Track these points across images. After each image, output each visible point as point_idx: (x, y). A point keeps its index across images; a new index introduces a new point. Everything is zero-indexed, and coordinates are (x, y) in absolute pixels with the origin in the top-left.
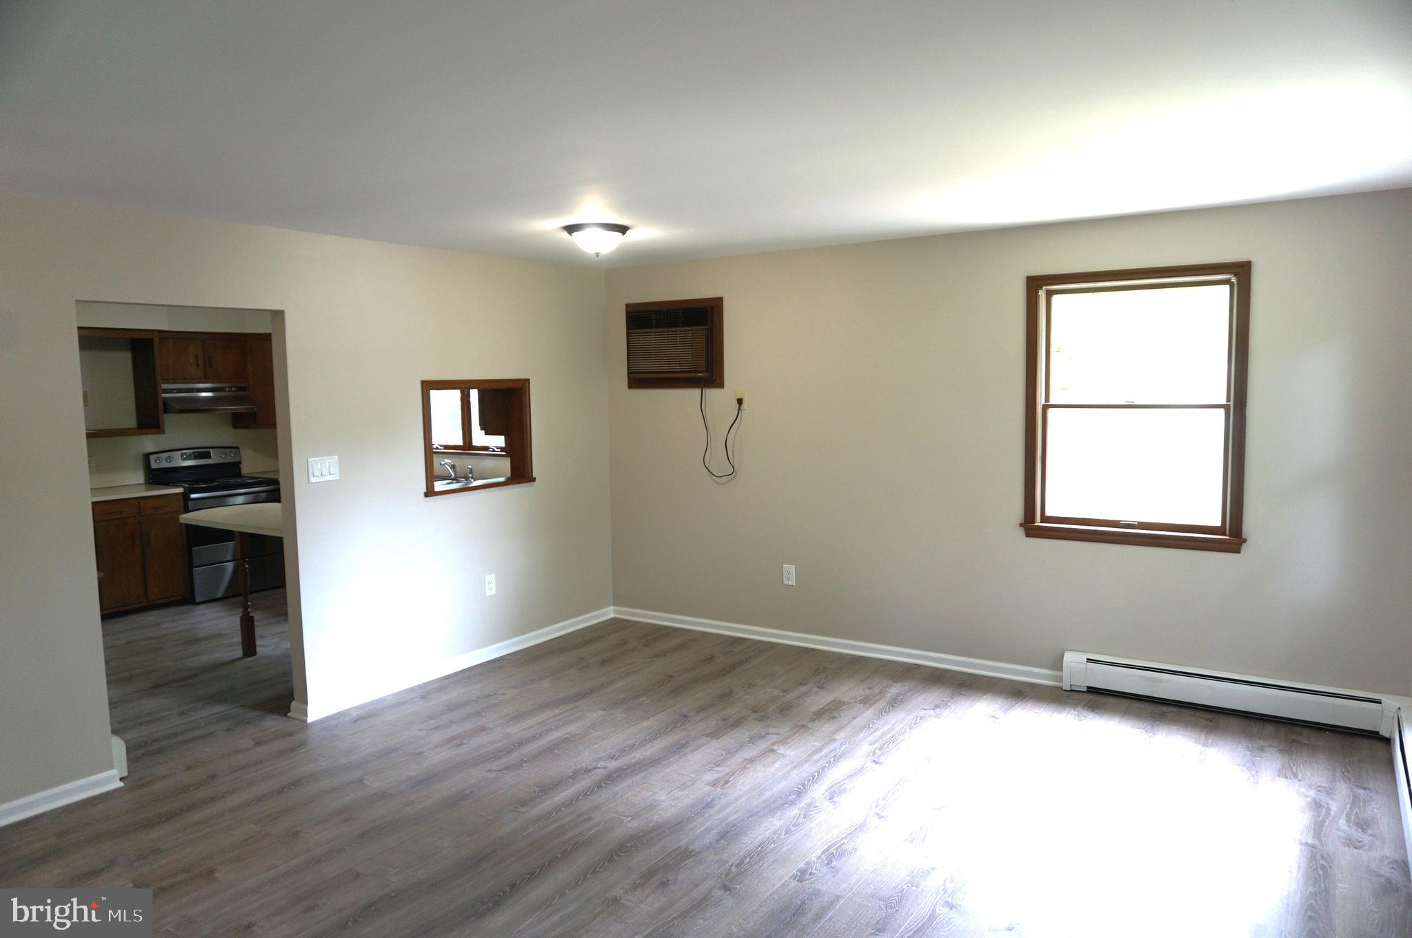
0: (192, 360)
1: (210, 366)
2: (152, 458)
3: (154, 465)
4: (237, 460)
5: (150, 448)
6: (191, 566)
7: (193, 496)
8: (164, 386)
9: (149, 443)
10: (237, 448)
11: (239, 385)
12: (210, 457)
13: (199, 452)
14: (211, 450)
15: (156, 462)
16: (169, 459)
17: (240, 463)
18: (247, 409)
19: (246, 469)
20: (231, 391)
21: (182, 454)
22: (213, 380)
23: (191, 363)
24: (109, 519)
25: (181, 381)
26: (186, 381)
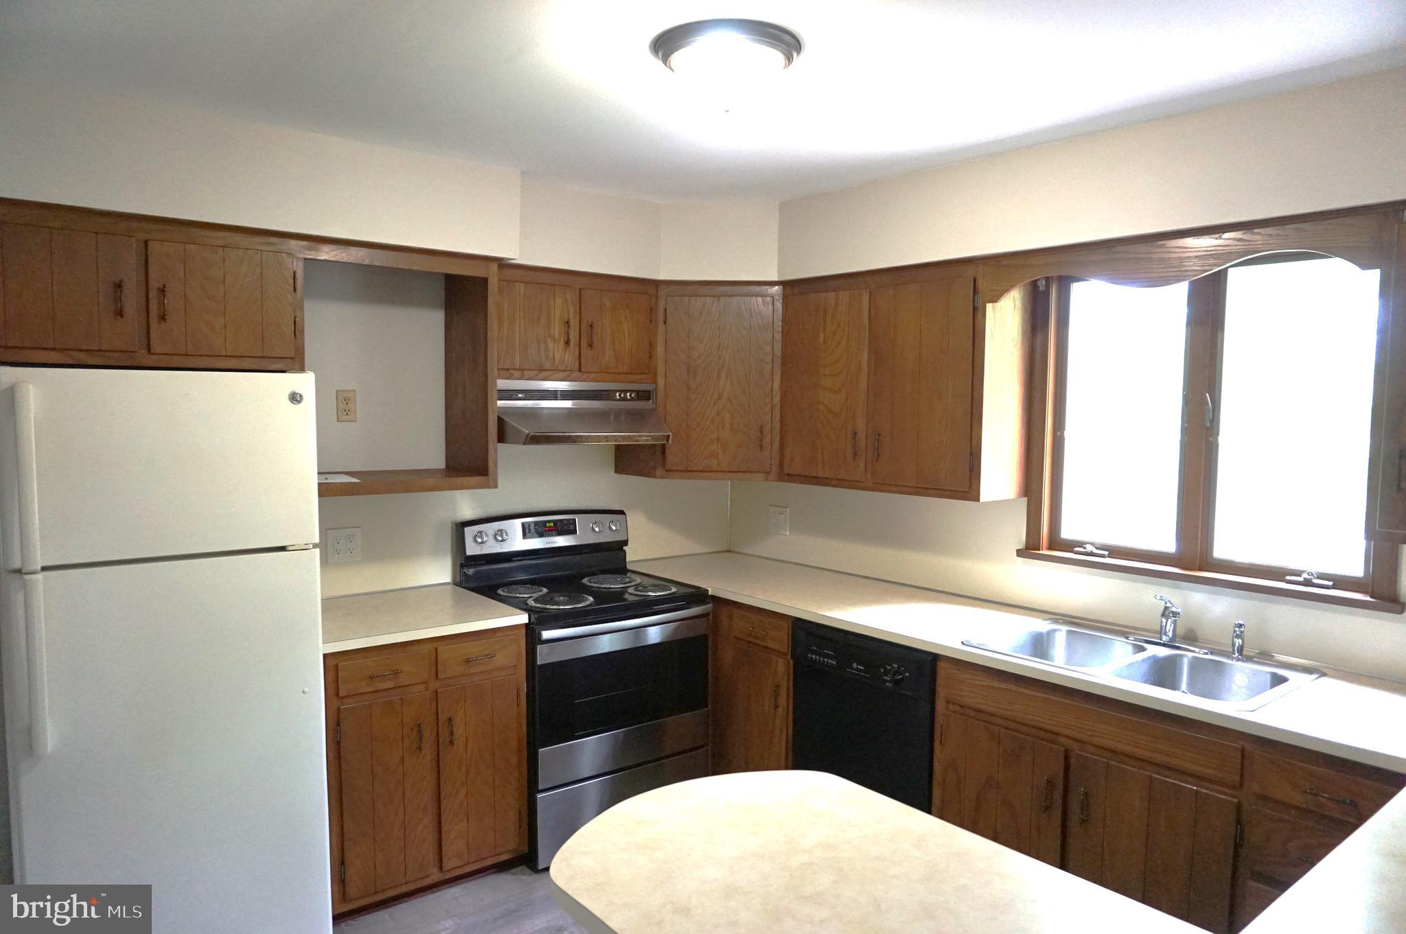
0: (557, 329)
1: (590, 345)
2: (469, 532)
3: (472, 549)
4: (619, 537)
5: (467, 513)
6: (532, 787)
7: (547, 634)
8: (502, 384)
9: (466, 504)
10: (622, 512)
11: (637, 387)
12: (574, 532)
13: (555, 522)
14: (577, 518)
15: (476, 541)
16: (500, 536)
17: (626, 543)
18: (653, 438)
19: (632, 554)
20: (624, 399)
21: (523, 525)
22: (593, 376)
23: (556, 336)
24: (371, 689)
25: (534, 373)
26: (544, 374)
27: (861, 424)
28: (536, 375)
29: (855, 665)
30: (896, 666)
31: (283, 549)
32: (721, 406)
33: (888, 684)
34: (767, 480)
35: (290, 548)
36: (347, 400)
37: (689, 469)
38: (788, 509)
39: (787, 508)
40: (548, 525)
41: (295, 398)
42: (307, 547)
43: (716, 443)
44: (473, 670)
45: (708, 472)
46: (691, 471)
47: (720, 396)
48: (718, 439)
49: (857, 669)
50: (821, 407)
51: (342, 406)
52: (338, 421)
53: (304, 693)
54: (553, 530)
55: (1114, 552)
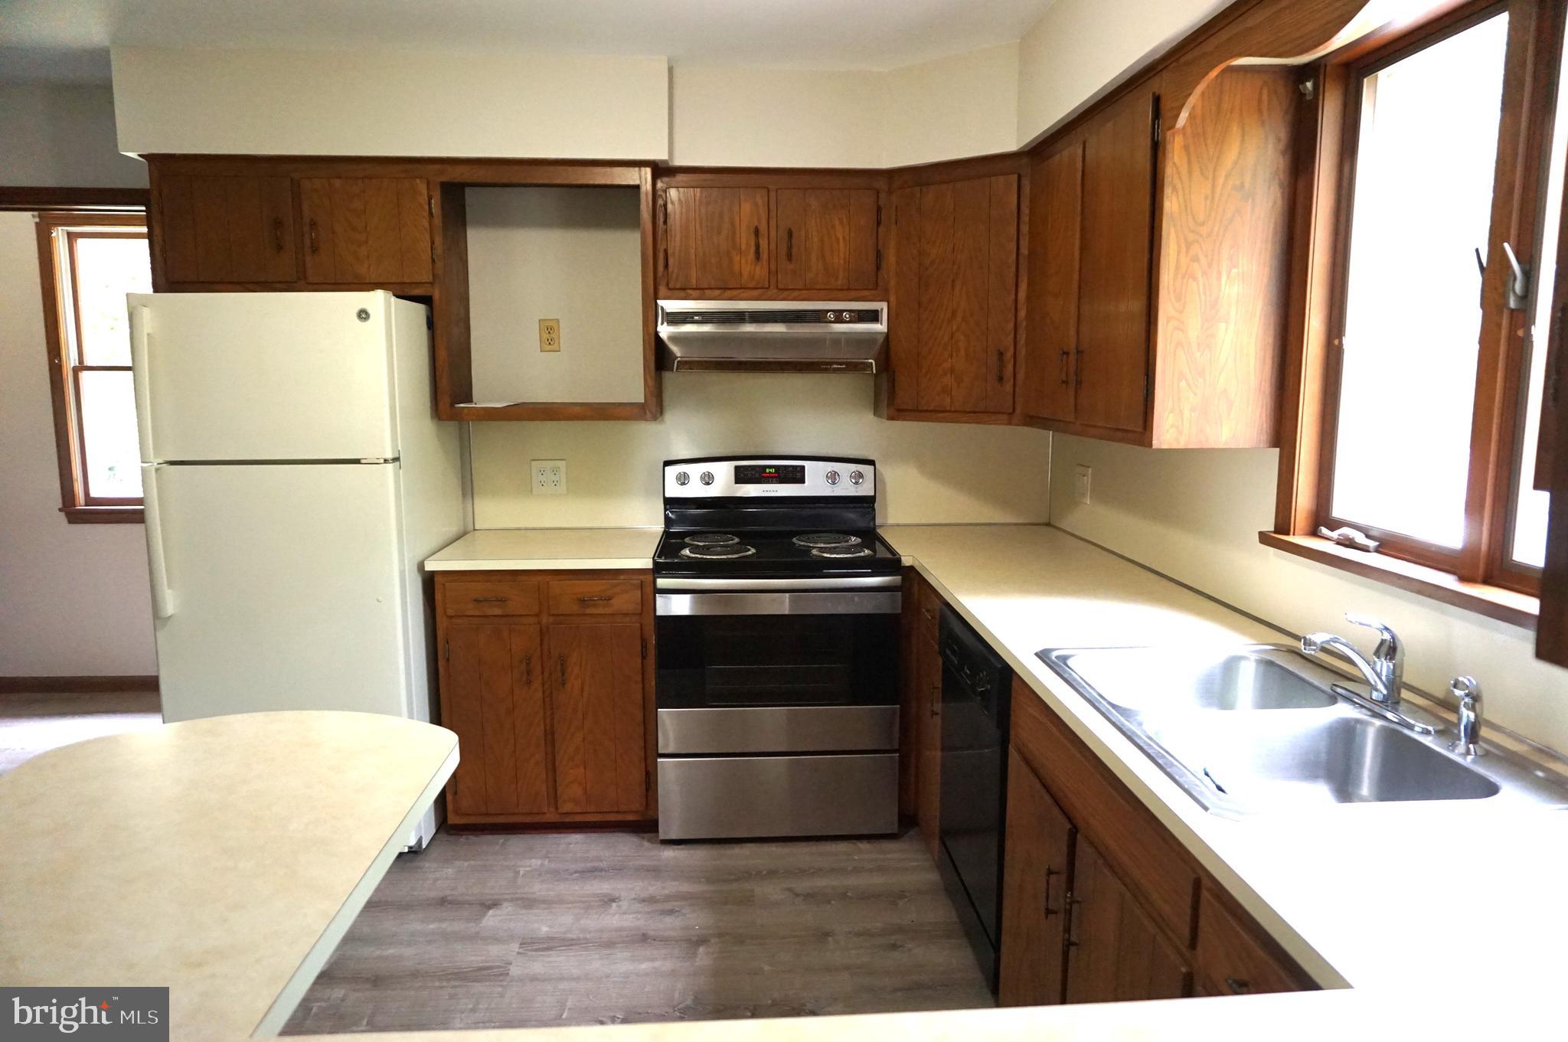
0: (743, 240)
1: (790, 256)
2: (672, 471)
3: (672, 490)
4: (862, 492)
6: (652, 751)
7: (663, 583)
8: (671, 305)
10: (870, 462)
11: (861, 305)
12: (802, 482)
13: (778, 467)
14: (807, 465)
15: (678, 483)
16: (707, 478)
17: (874, 498)
20: (840, 321)
21: (737, 468)
22: (796, 293)
23: (743, 247)
24: (477, 613)
25: (717, 292)
26: (728, 293)
28: (719, 295)
29: (965, 668)
30: (985, 673)
31: (357, 461)
32: (955, 328)
35: (363, 461)
36: (549, 330)
37: (920, 408)
38: (1090, 470)
39: (1089, 467)
40: (768, 470)
41: (363, 315)
42: (377, 461)
43: (949, 375)
44: (588, 611)
45: (940, 412)
46: (927, 411)
47: (954, 313)
48: (952, 370)
49: (966, 673)
51: (546, 336)
52: (541, 351)
53: (378, 601)
54: (775, 477)
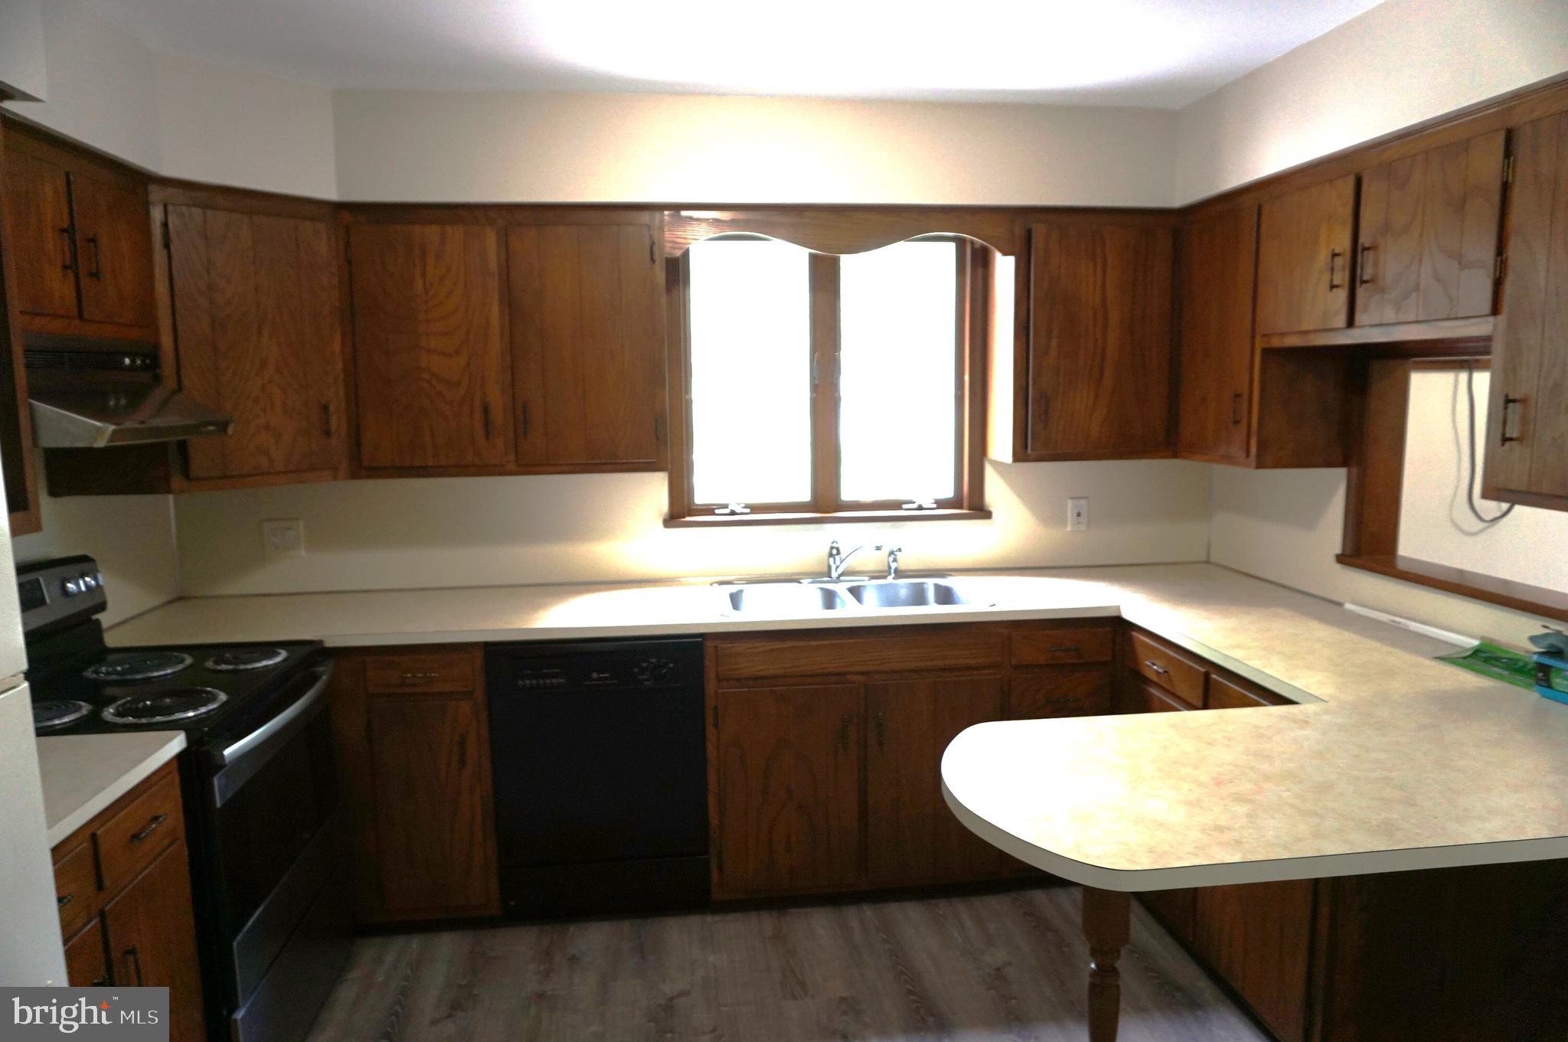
0: (51, 244)
1: (92, 275)
17: (103, 606)
20: (134, 368)
22: (95, 327)
27: (496, 396)
29: (595, 675)
30: (654, 660)
32: (266, 379)
33: (646, 683)
34: (335, 478)
37: (228, 473)
38: (301, 524)
43: (263, 433)
45: (256, 475)
48: (267, 426)
49: (600, 679)
50: (426, 376)
55: (755, 509)
